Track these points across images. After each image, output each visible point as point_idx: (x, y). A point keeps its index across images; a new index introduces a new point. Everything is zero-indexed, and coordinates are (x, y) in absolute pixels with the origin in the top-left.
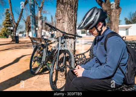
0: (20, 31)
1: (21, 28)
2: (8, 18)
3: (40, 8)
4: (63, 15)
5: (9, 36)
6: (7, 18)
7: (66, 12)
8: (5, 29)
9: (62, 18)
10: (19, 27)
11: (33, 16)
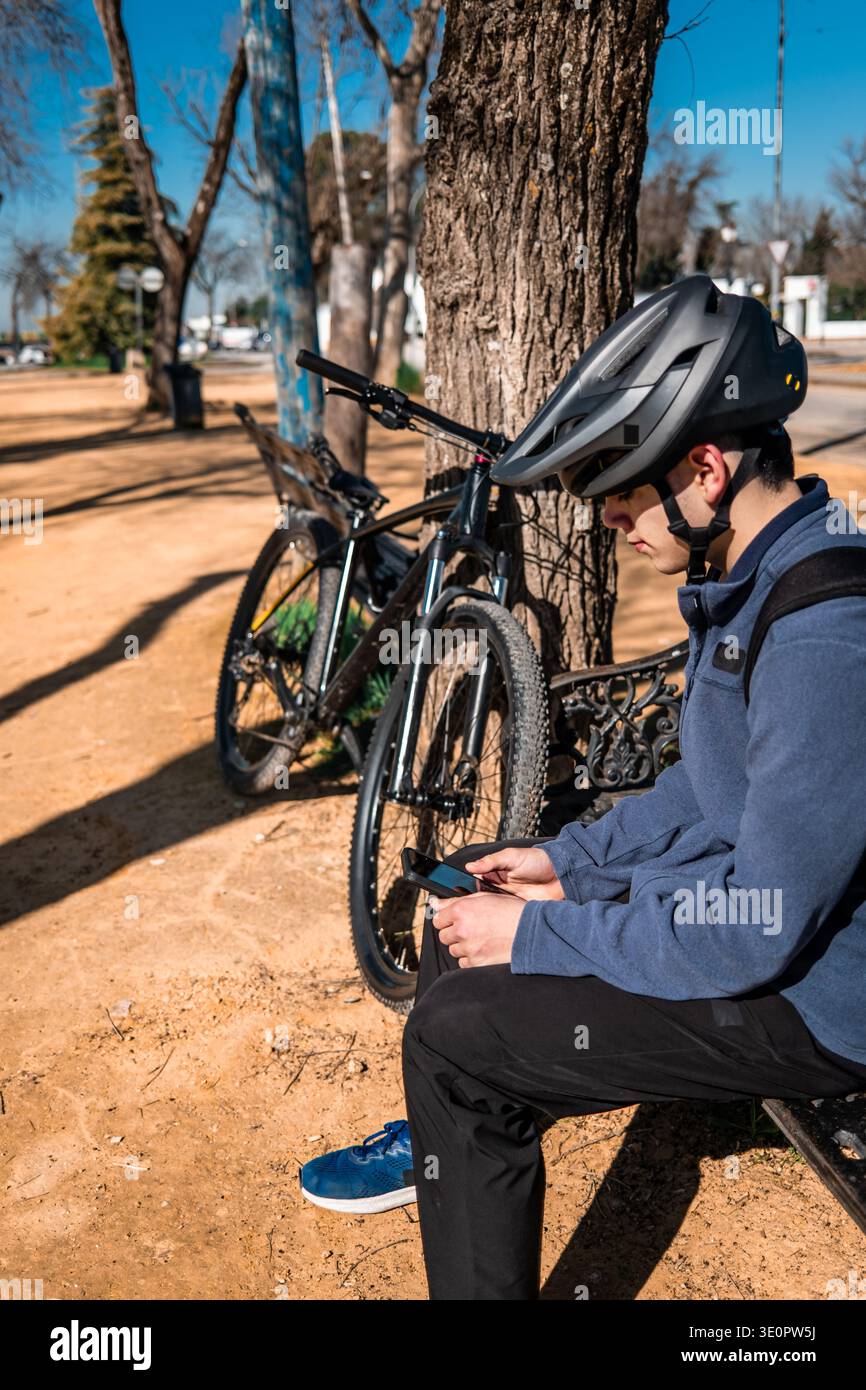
0: (234, 299)
1: (238, 272)
2: (114, 183)
3: (406, 78)
4: (487, 258)
5: (133, 357)
6: (109, 176)
7: (515, 224)
8: (98, 283)
9: (478, 284)
10: (221, 257)
11: (286, 203)
